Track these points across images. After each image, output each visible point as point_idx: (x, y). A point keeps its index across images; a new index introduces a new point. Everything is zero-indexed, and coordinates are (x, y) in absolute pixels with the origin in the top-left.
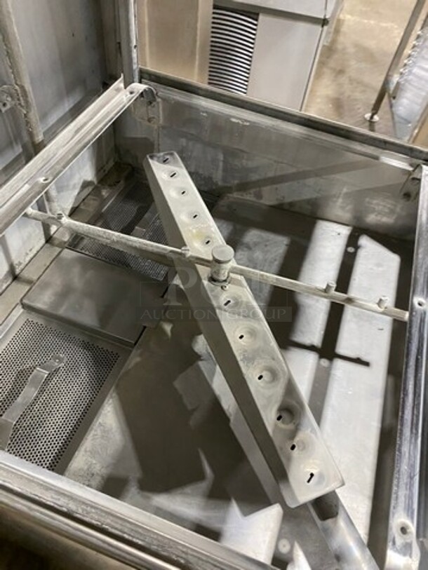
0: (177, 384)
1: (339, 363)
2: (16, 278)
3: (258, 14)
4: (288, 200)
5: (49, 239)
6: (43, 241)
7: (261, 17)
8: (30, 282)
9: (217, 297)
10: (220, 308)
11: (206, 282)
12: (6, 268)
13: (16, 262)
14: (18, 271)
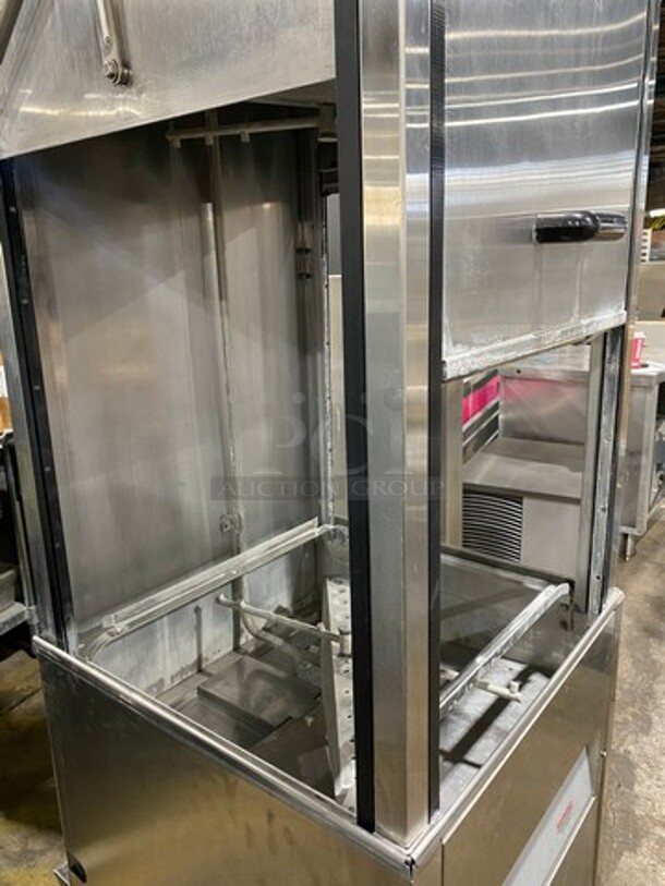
0: (301, 759)
1: (463, 767)
2: (200, 671)
3: (521, 498)
4: (462, 635)
5: (237, 648)
6: (231, 648)
7: (525, 501)
8: (210, 675)
9: (339, 666)
10: (338, 672)
11: (334, 657)
12: (194, 657)
13: (204, 655)
14: (204, 666)
